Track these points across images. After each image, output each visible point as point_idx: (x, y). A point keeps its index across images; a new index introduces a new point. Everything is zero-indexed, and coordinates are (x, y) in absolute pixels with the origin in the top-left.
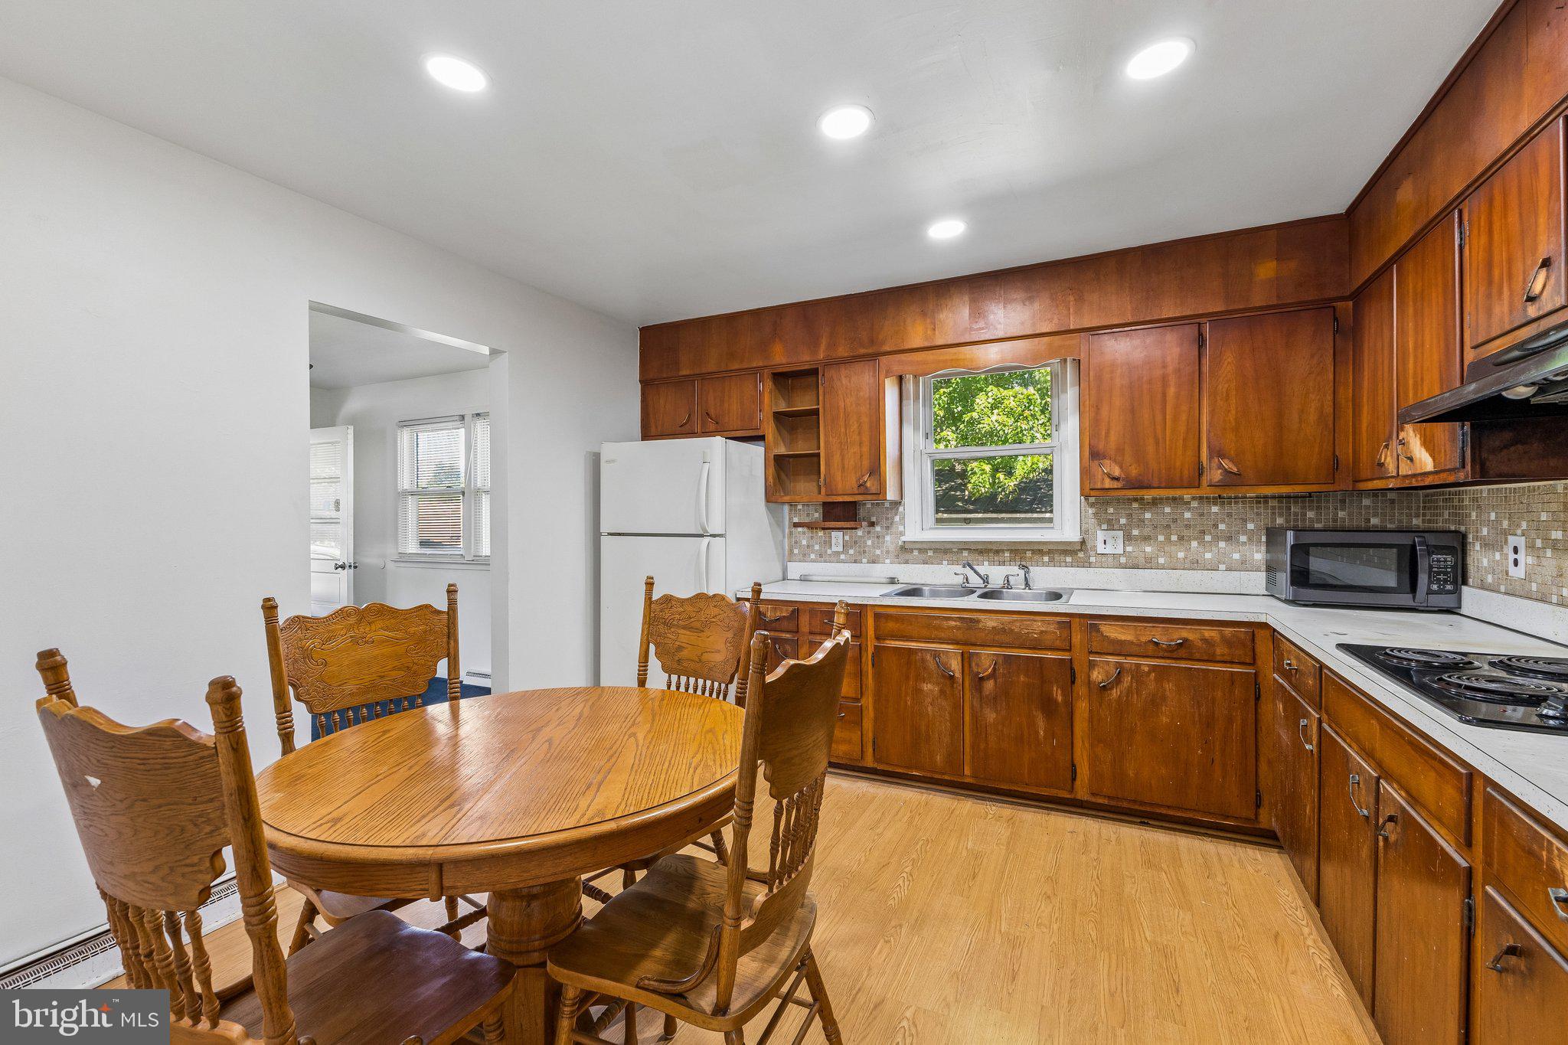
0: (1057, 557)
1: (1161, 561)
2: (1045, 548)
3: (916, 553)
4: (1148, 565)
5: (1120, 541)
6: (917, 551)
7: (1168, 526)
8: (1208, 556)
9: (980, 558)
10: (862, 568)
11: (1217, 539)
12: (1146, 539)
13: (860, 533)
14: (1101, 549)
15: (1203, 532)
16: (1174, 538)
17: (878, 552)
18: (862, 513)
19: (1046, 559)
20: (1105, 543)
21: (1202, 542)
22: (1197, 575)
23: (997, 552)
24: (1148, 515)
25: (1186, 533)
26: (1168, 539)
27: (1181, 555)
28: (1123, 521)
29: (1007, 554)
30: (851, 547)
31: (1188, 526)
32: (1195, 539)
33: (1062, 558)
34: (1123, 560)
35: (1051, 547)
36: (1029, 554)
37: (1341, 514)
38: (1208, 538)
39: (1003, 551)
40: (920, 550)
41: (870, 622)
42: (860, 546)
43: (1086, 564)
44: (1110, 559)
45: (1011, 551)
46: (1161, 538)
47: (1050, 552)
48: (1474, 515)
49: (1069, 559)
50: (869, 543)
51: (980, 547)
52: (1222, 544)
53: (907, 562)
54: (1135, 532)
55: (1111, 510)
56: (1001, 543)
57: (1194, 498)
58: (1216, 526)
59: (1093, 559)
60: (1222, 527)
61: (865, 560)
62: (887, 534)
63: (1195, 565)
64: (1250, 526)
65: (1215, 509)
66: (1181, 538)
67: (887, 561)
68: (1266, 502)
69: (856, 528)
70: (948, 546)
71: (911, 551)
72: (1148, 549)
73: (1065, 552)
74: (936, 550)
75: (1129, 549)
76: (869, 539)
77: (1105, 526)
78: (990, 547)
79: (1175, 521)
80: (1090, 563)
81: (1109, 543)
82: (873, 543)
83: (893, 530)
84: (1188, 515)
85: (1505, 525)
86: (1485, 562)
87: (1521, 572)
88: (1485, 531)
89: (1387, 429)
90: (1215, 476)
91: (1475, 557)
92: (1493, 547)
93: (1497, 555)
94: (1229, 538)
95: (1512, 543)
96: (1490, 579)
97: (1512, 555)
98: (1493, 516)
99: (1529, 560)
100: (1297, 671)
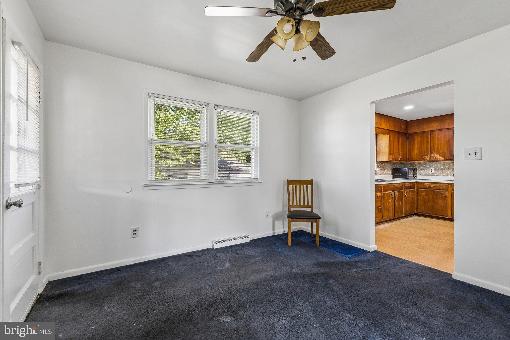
1: (383, 174)
5: (379, 170)
8: (387, 173)
12: (382, 170)
24: (382, 165)
34: (380, 174)
48: (418, 166)
54: (381, 168)
55: (378, 164)
58: (387, 167)
59: (377, 174)
64: (390, 167)
66: (385, 170)
68: (391, 164)
72: (382, 172)
75: (380, 172)
77: (378, 167)
84: (385, 165)
85: (428, 167)
86: (422, 172)
87: (433, 172)
88: (422, 168)
89: (426, 154)
90: (399, 159)
91: (419, 171)
92: (424, 170)
93: (426, 171)
94: (388, 170)
95: (430, 169)
96: (423, 174)
97: (430, 171)
98: (424, 166)
99: (435, 171)
100: (434, 187)
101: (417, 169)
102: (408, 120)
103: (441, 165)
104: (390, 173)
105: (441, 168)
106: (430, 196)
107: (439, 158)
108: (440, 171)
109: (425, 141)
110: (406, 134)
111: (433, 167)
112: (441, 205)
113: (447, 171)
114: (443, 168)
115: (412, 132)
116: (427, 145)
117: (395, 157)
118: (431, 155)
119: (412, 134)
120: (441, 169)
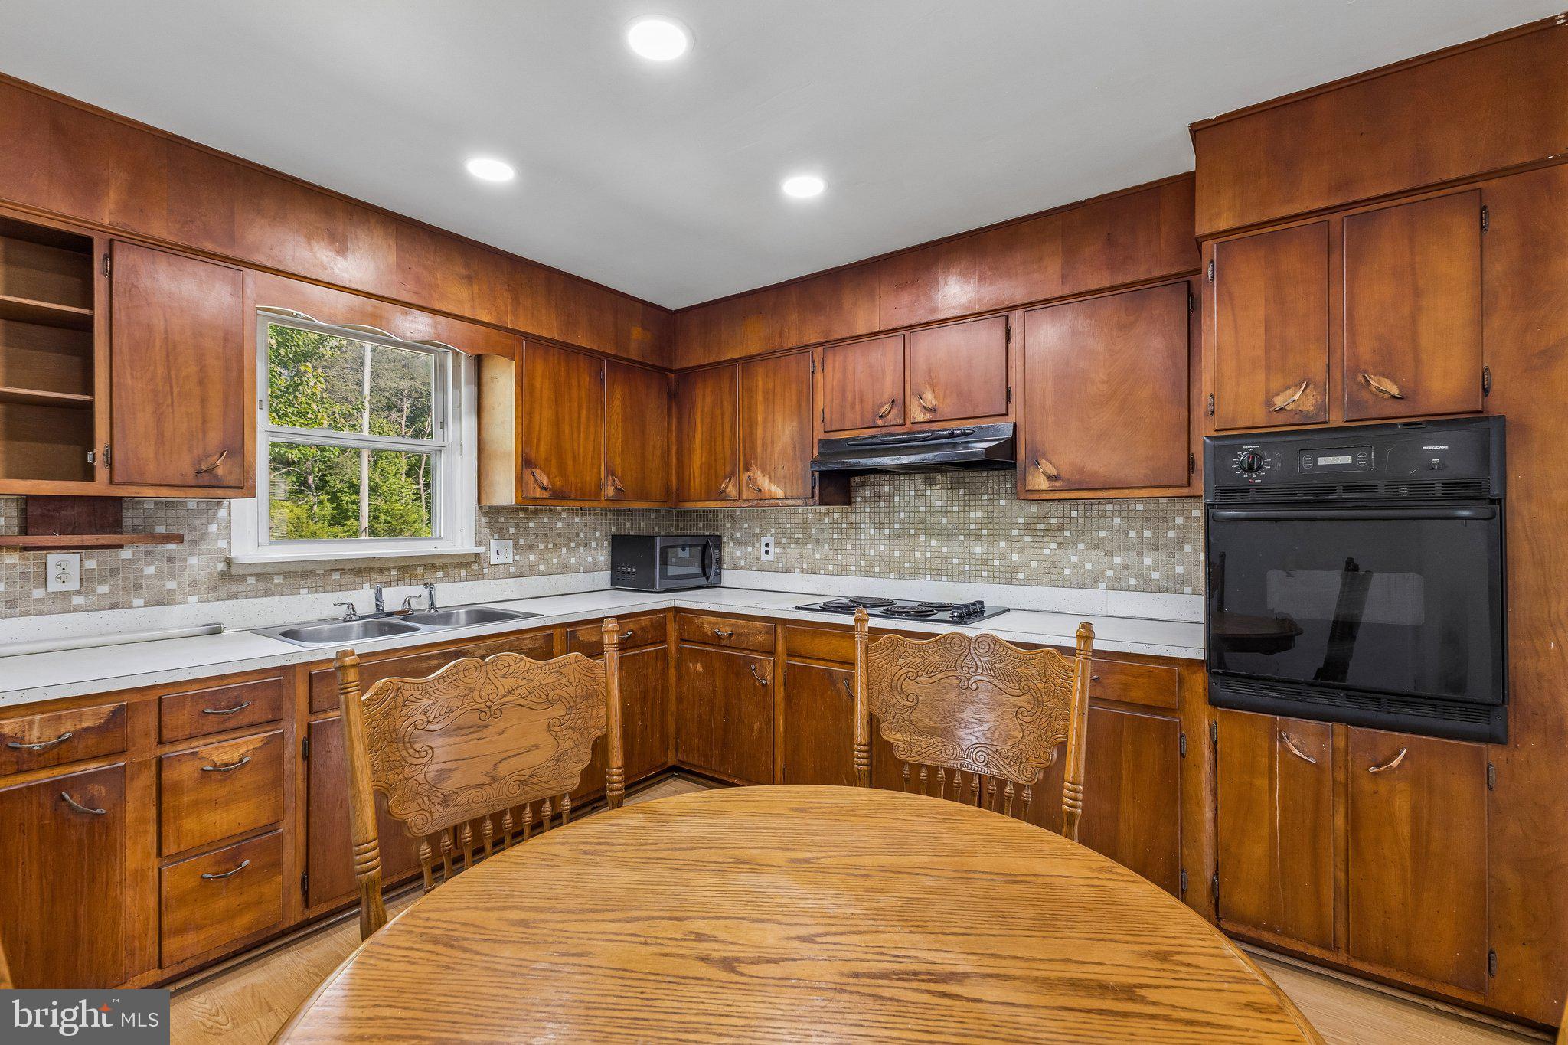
0: (451, 571)
1: (541, 567)
2: (439, 562)
3: (251, 581)
4: (532, 573)
5: (511, 549)
6: (253, 578)
7: (546, 535)
8: (573, 560)
9: (358, 580)
10: (136, 616)
11: (578, 545)
12: (531, 547)
13: (126, 554)
14: (494, 560)
15: (570, 540)
16: (550, 546)
17: (171, 585)
18: (129, 518)
19: (440, 574)
20: (498, 554)
21: (569, 549)
22: (567, 578)
23: (381, 570)
24: (531, 525)
25: (558, 541)
26: (546, 547)
27: (555, 561)
28: (512, 530)
29: (394, 572)
30: (103, 581)
31: (559, 535)
32: (565, 546)
33: (457, 572)
34: (512, 569)
35: (445, 561)
36: (420, 570)
37: (642, 524)
38: (573, 545)
39: (388, 569)
40: (259, 577)
41: (302, 689)
42: (125, 579)
43: (479, 577)
44: (502, 569)
45: (400, 568)
46: (541, 546)
47: (444, 566)
48: (728, 525)
49: (463, 573)
50: (150, 570)
51: (357, 566)
52: (581, 550)
53: (234, 596)
54: (522, 541)
55: (502, 520)
56: (387, 559)
57: (563, 510)
58: (577, 534)
59: (486, 571)
60: (581, 535)
61: (140, 602)
62: (193, 554)
63: (565, 569)
64: (598, 534)
65: (577, 519)
66: (555, 546)
67: (194, 598)
68: (606, 515)
69: (121, 547)
70: (310, 568)
71: (243, 578)
72: (532, 557)
73: (460, 565)
74: (287, 575)
75: (517, 558)
76: (148, 564)
77: (497, 536)
78: (372, 564)
79: (551, 530)
80: (483, 575)
81: (501, 553)
82: (159, 571)
83: (204, 546)
84: (560, 525)
85: (757, 530)
86: (739, 554)
87: (771, 557)
88: (739, 535)
89: (728, 469)
90: (610, 491)
91: (731, 551)
92: (746, 544)
93: (750, 549)
94: (585, 545)
95: (764, 540)
96: (743, 563)
97: (764, 549)
98: (746, 526)
99: (777, 550)
100: (731, 635)
101: (724, 539)
102: (673, 304)
103: (797, 521)
104: (602, 558)
105: (796, 536)
106: (718, 682)
107: (770, 491)
108: (793, 551)
109: (727, 406)
110: (663, 371)
111: (773, 531)
112: (753, 729)
113: (813, 551)
114: (801, 536)
115: (685, 366)
116: (731, 427)
117: (572, 478)
118: (747, 474)
119: (687, 375)
120: (797, 542)
